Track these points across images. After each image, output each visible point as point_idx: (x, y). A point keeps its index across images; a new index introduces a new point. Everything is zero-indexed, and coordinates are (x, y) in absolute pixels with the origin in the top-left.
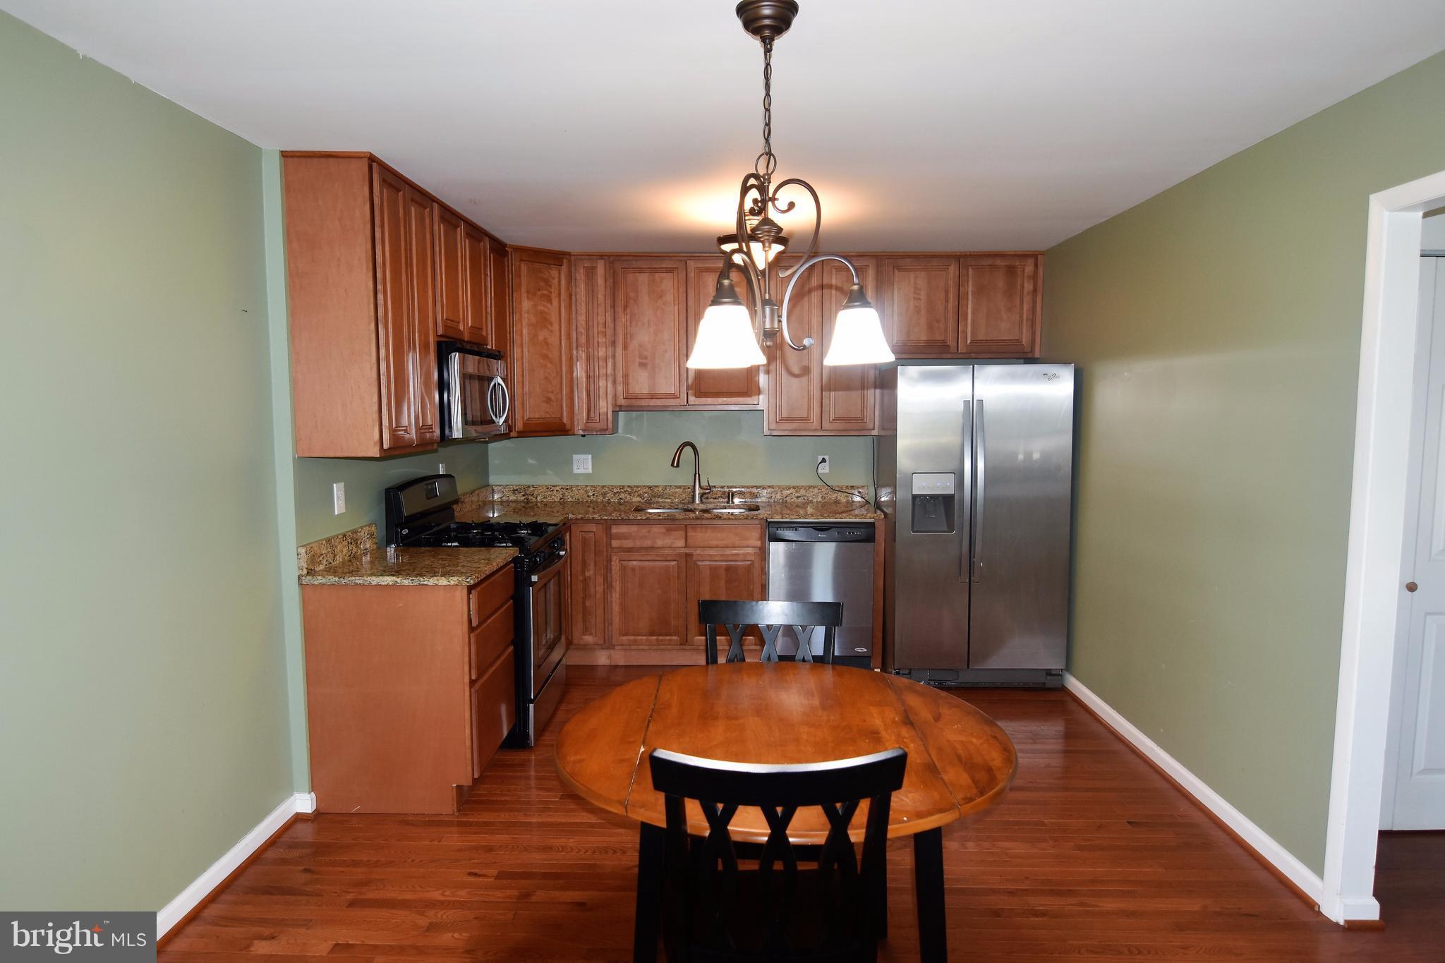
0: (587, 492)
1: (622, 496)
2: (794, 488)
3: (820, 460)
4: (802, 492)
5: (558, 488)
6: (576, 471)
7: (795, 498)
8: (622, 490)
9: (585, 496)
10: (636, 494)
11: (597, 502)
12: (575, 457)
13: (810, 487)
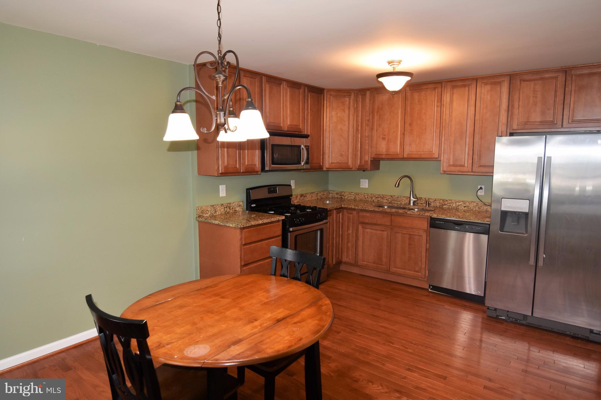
0: (365, 196)
1: (379, 199)
2: (463, 202)
3: (479, 188)
4: (467, 204)
5: (353, 194)
6: (361, 187)
7: (463, 207)
8: (379, 197)
9: (364, 198)
10: (385, 199)
11: (368, 201)
12: (361, 180)
13: (472, 202)
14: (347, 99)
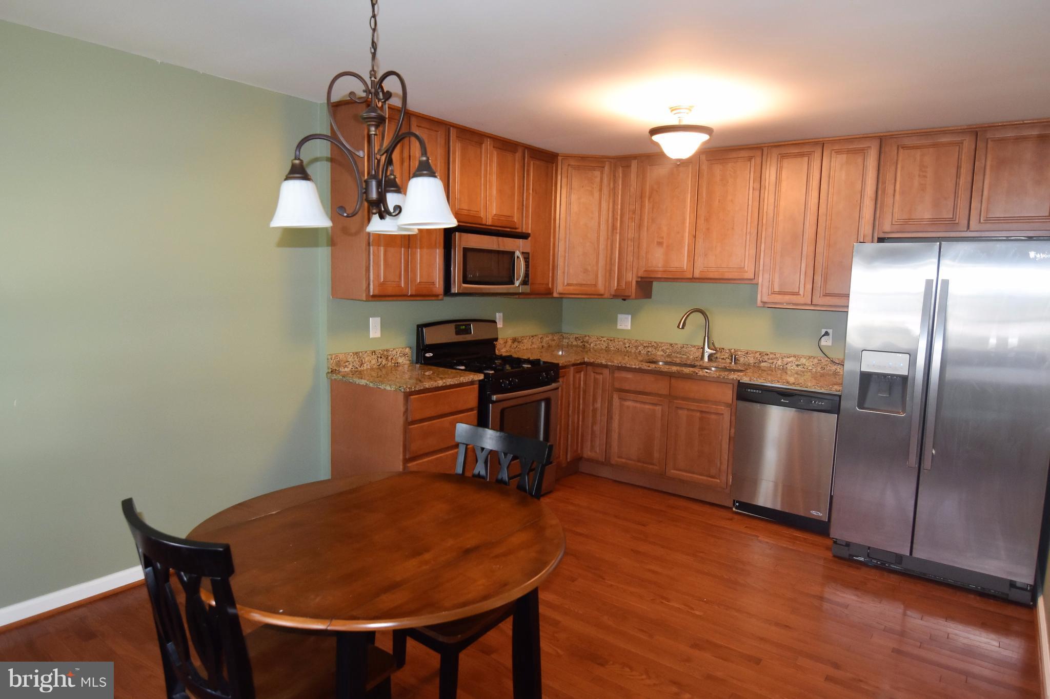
0: (624, 344)
1: (650, 349)
2: (795, 356)
3: (823, 334)
4: (803, 361)
5: (605, 339)
6: (619, 327)
7: (795, 366)
8: (650, 345)
9: (623, 347)
10: (660, 349)
11: (631, 352)
12: (620, 316)
13: (810, 357)
14: (597, 173)
